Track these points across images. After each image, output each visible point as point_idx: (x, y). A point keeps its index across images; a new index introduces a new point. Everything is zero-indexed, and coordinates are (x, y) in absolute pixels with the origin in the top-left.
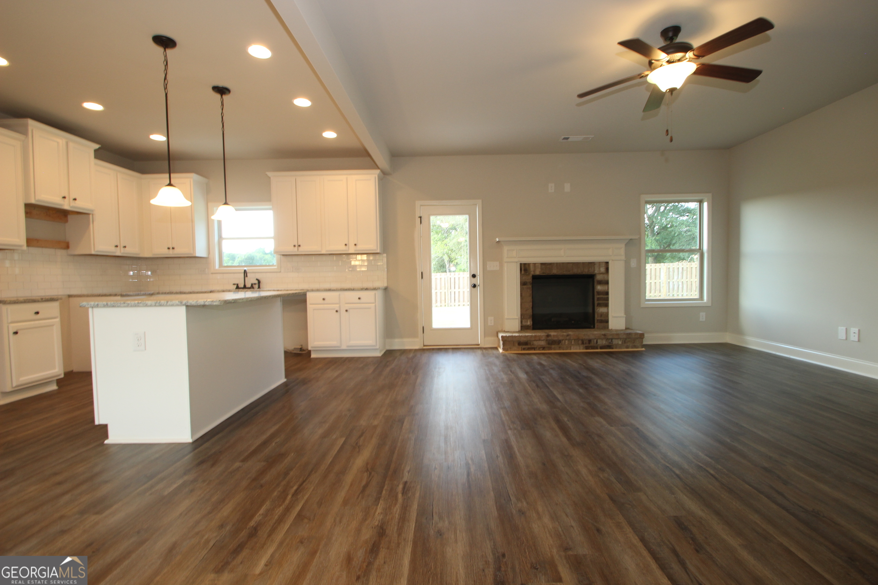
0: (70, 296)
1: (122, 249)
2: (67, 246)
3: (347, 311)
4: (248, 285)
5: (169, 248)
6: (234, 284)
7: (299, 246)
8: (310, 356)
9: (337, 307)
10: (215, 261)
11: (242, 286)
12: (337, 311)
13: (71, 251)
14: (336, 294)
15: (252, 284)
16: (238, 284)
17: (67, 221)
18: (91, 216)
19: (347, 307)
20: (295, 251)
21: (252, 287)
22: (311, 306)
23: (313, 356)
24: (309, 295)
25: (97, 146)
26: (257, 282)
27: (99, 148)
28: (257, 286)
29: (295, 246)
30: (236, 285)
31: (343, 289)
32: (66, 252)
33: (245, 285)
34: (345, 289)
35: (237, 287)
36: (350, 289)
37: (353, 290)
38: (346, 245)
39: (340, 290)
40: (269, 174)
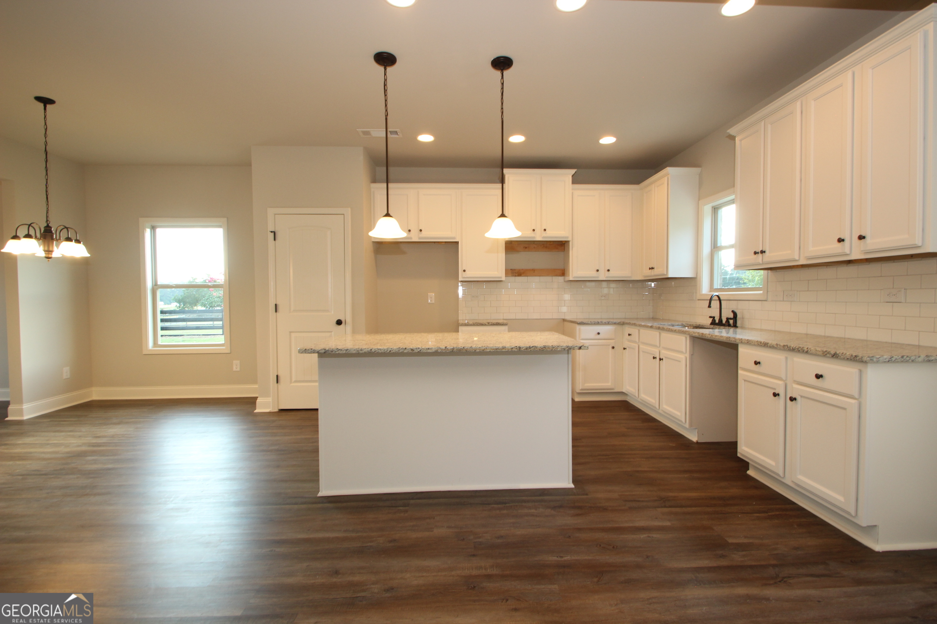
0: (564, 320)
1: (607, 272)
2: (562, 273)
3: (792, 399)
4: (724, 319)
5: (649, 269)
6: (710, 317)
7: (762, 252)
8: (746, 469)
9: (775, 385)
10: (702, 282)
11: (718, 321)
12: (775, 395)
13: (567, 278)
15: (727, 318)
16: (714, 317)
17: (564, 250)
18: (570, 244)
19: (794, 390)
20: (758, 262)
22: (741, 372)
24: (742, 350)
25: (573, 171)
26: (733, 316)
27: (576, 173)
28: (731, 322)
29: (756, 253)
30: (712, 319)
31: (788, 347)
32: (561, 279)
33: (720, 320)
34: (792, 349)
35: (713, 321)
36: (800, 349)
37: (807, 352)
38: (840, 240)
39: (783, 349)
40: (732, 131)
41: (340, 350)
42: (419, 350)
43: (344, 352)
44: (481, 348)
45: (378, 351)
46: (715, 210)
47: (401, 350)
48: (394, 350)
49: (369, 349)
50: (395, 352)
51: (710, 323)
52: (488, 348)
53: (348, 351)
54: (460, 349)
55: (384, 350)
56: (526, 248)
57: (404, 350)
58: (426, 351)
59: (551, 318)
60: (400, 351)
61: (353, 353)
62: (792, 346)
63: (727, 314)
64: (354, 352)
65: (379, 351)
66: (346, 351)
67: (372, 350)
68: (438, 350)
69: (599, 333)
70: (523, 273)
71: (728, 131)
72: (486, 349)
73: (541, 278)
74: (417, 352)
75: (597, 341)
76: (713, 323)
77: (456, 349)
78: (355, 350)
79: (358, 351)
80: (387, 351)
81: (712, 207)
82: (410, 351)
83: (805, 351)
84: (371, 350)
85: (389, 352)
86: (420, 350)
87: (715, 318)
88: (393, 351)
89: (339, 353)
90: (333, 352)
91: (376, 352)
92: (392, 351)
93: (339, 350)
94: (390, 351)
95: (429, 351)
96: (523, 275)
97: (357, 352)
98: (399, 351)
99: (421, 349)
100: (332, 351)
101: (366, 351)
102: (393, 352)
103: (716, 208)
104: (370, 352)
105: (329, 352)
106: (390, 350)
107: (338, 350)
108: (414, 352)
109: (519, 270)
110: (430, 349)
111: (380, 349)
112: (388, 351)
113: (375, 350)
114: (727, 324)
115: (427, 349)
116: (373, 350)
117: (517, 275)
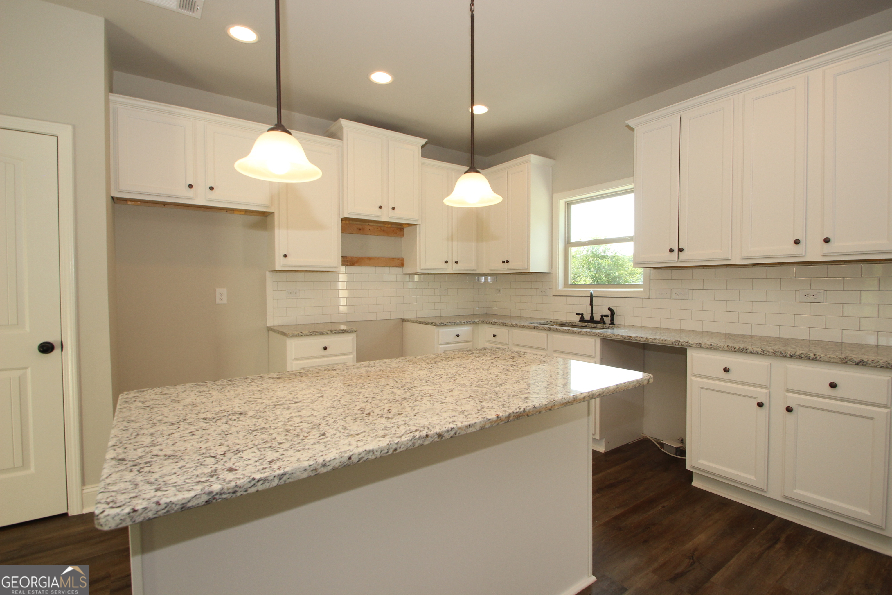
0: (403, 320)
1: (454, 264)
2: (401, 263)
3: (789, 410)
4: (597, 318)
5: (503, 262)
6: (578, 314)
7: (681, 250)
8: (691, 480)
9: (761, 395)
10: (558, 278)
11: (587, 317)
12: (760, 405)
13: (408, 269)
14: (762, 363)
15: (602, 316)
16: (582, 315)
17: (402, 235)
18: (418, 226)
19: (793, 400)
20: (672, 259)
21: (602, 321)
22: (694, 379)
23: (695, 483)
24: (692, 355)
25: (423, 141)
26: (609, 313)
27: (426, 143)
28: (608, 320)
29: (671, 251)
30: (581, 316)
31: (782, 353)
32: (399, 270)
33: (592, 317)
34: (788, 355)
35: (582, 318)
36: (802, 356)
37: (814, 359)
38: (797, 242)
39: (773, 355)
40: (631, 122)
41: (261, 482)
42: (452, 433)
43: (275, 483)
44: (547, 406)
45: (366, 458)
46: (568, 205)
47: (419, 442)
48: (402, 446)
49: (345, 459)
50: (404, 449)
51: (579, 320)
52: (556, 403)
53: (285, 478)
54: (519, 415)
55: (381, 451)
56: (360, 229)
57: (424, 441)
58: (465, 433)
59: (389, 318)
60: (417, 445)
61: (301, 478)
62: (789, 352)
63: (600, 310)
64: (305, 475)
65: (370, 457)
66: (280, 479)
67: (353, 458)
68: (485, 426)
69: (458, 336)
70: (357, 262)
71: (626, 122)
72: (554, 405)
73: (378, 268)
74: (450, 437)
75: (458, 344)
76: (582, 320)
77: (513, 416)
78: (305, 470)
79: (316, 470)
80: (387, 452)
81: (565, 202)
82: (436, 440)
83: (811, 358)
84: (350, 458)
85: (392, 454)
86: (455, 433)
87: (584, 316)
88: (400, 448)
89: (257, 491)
90: (238, 494)
91: (362, 460)
92: (398, 449)
93: (258, 481)
94: (396, 450)
95: (471, 430)
96: (356, 265)
97: (314, 473)
98: (414, 444)
99: (456, 429)
100: (234, 492)
101: (337, 466)
102: (401, 450)
103: (569, 203)
104: (348, 465)
105: (224, 496)
106: (395, 446)
107: (253, 482)
108: (443, 438)
109: (352, 258)
110: (472, 425)
111: (373, 451)
112: (391, 452)
113: (360, 456)
114: (602, 322)
115: (466, 427)
116: (355, 459)
117: (349, 264)
